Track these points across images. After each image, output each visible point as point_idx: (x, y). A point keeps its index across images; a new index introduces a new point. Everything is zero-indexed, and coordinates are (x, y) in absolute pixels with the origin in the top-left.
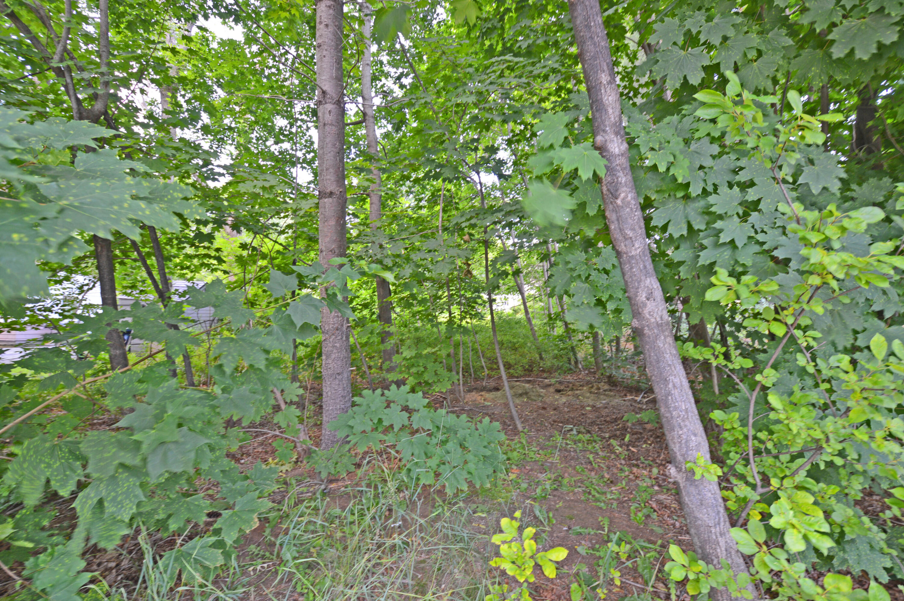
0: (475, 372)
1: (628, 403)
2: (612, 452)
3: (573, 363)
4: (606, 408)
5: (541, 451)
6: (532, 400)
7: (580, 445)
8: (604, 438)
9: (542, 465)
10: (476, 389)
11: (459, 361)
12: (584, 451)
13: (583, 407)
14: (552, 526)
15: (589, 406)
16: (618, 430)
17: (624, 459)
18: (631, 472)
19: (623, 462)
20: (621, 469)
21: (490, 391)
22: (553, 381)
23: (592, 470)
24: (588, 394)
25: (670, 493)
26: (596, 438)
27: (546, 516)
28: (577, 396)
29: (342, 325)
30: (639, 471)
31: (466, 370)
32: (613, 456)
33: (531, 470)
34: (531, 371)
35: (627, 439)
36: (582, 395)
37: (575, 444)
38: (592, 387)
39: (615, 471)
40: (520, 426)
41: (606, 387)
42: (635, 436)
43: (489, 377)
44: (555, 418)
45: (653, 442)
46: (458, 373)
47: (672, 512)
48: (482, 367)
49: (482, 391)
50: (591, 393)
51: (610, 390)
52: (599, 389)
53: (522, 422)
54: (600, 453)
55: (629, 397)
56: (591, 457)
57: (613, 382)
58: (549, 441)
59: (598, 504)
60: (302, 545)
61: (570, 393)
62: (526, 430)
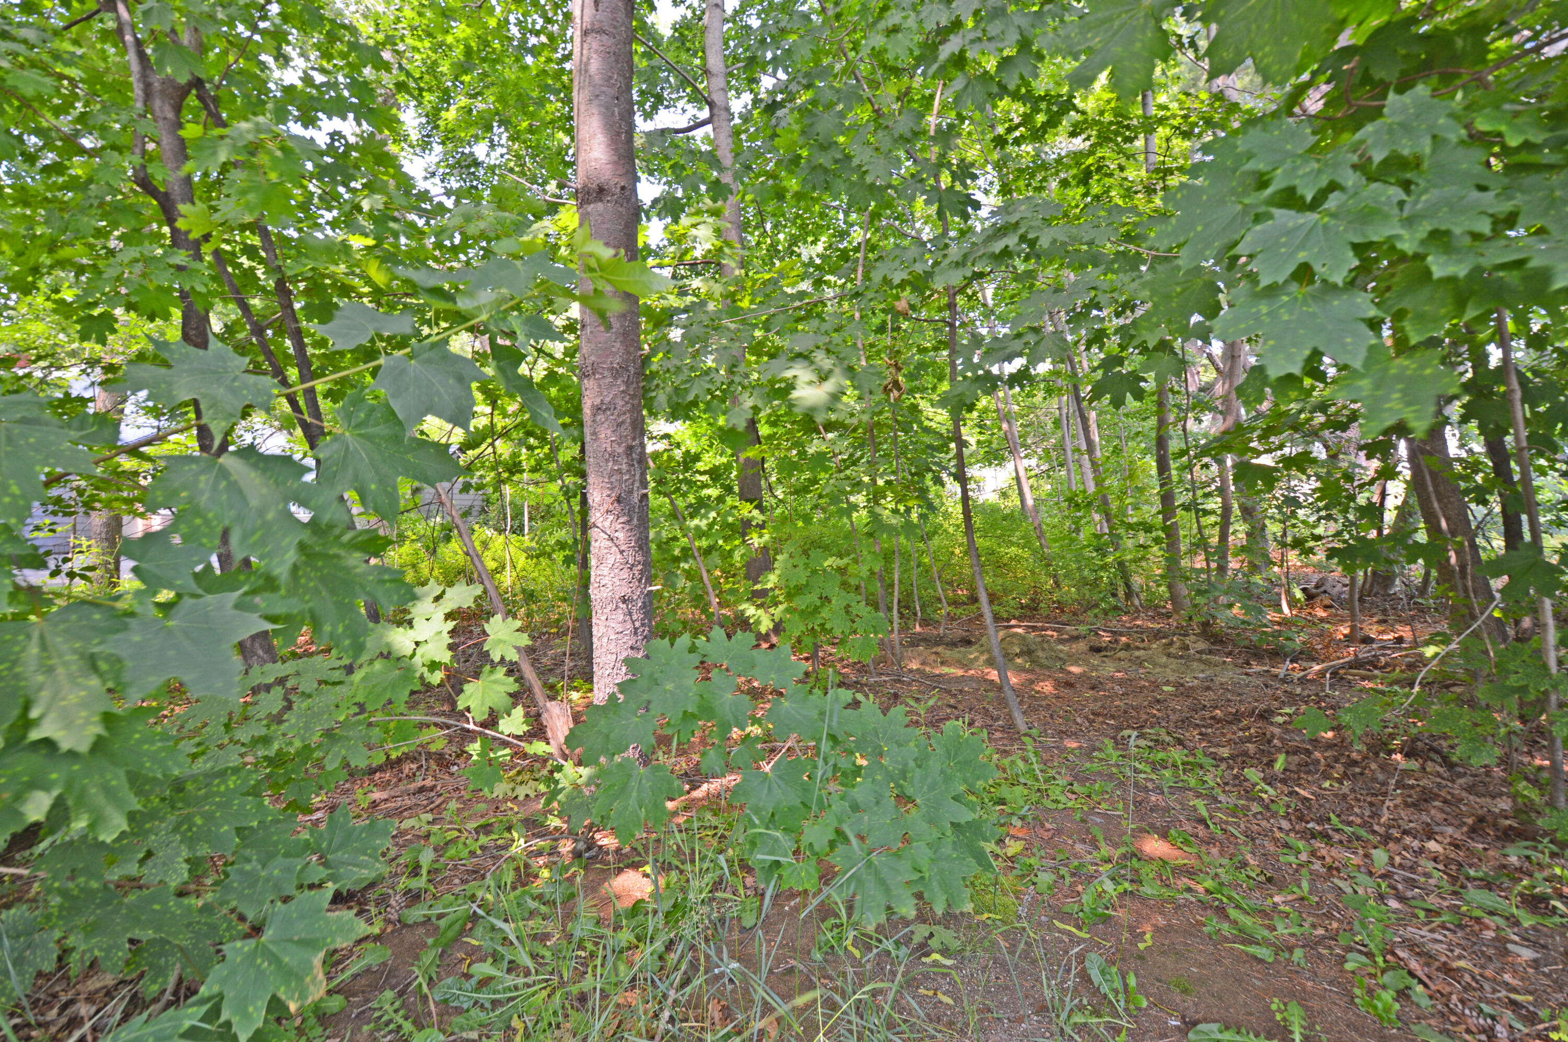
0: (923, 607)
1: (1259, 682)
2: (1249, 794)
3: (1121, 593)
4: (1208, 688)
5: (1076, 787)
6: (1041, 666)
7: (1167, 773)
8: (1223, 759)
9: (1083, 821)
10: (925, 640)
11: (892, 585)
12: (1180, 789)
13: (1156, 686)
14: (1135, 1015)
15: (1167, 683)
16: (1249, 740)
17: (1287, 816)
18: (1313, 853)
19: (1285, 824)
20: (1287, 845)
21: (953, 644)
22: (1083, 629)
23: (1210, 841)
24: (1164, 659)
25: (1438, 921)
26: (1201, 758)
27: (1118, 984)
28: (1140, 663)
29: (631, 492)
30: (1334, 852)
31: (905, 605)
32: (1256, 808)
33: (1059, 832)
34: (1035, 609)
35: (1279, 765)
36: (1150, 660)
37: (1154, 770)
38: (1171, 644)
39: (1271, 848)
40: (1020, 721)
41: (1202, 645)
42: (1296, 759)
43: (951, 618)
44: (1096, 706)
45: (1345, 775)
46: (890, 609)
47: (1467, 988)
48: (939, 600)
49: (937, 644)
50: (1169, 655)
51: (1210, 652)
52: (1186, 648)
53: (1024, 713)
54: (1222, 797)
55: (1256, 668)
56: (1201, 806)
57: (1214, 635)
58: (1091, 759)
59: (1251, 949)
60: (495, 1003)
61: (1122, 654)
62: (1034, 732)
